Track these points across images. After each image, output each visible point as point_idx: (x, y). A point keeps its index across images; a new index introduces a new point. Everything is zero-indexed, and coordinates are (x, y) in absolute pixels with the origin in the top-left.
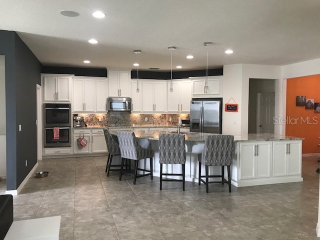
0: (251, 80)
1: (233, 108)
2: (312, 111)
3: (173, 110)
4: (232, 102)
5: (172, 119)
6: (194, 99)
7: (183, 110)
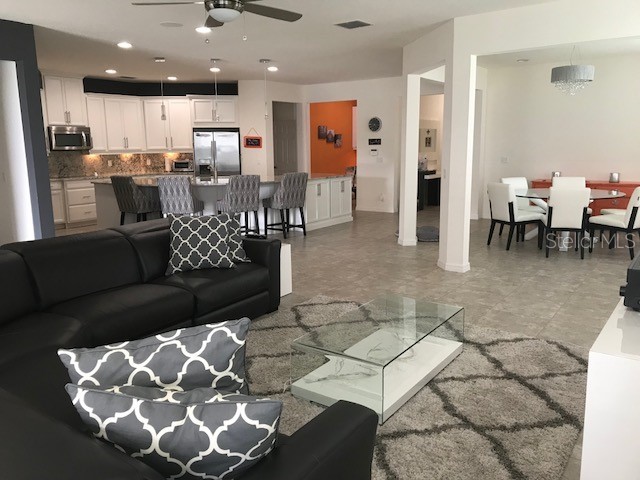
0: (275, 104)
1: (254, 142)
2: (332, 145)
3: (155, 146)
4: (253, 135)
5: (152, 162)
6: (195, 130)
7: (174, 147)
